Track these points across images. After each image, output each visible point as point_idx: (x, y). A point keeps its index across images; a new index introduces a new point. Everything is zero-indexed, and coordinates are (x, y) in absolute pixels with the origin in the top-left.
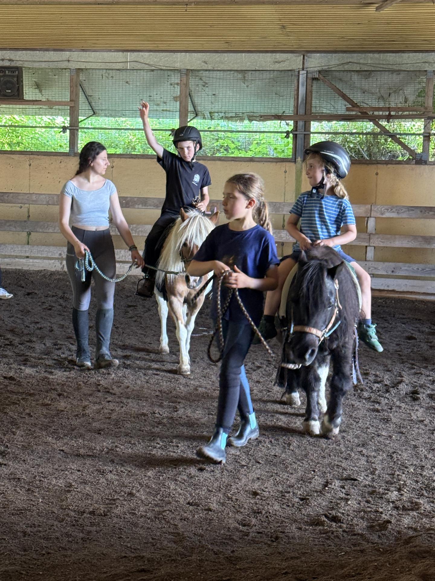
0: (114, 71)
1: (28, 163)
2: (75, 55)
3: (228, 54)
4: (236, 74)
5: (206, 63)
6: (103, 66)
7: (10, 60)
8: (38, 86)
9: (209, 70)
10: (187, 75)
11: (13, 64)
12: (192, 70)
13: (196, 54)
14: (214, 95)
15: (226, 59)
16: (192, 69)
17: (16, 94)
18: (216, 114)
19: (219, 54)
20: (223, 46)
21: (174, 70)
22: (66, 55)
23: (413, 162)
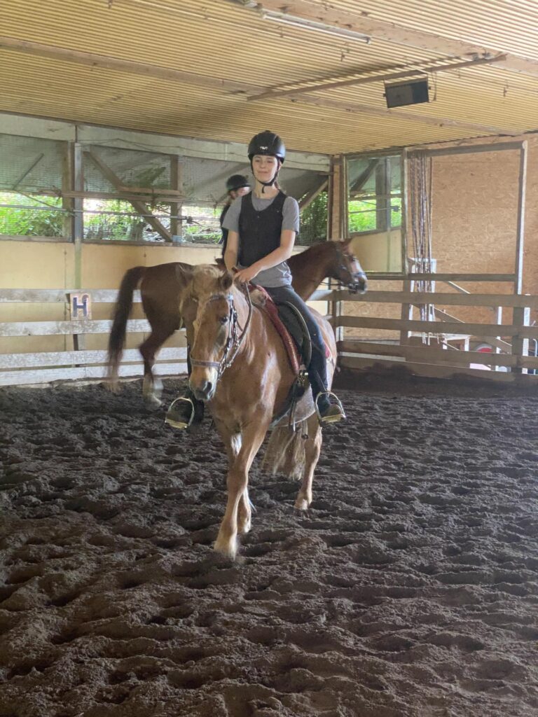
23: (171, 244)
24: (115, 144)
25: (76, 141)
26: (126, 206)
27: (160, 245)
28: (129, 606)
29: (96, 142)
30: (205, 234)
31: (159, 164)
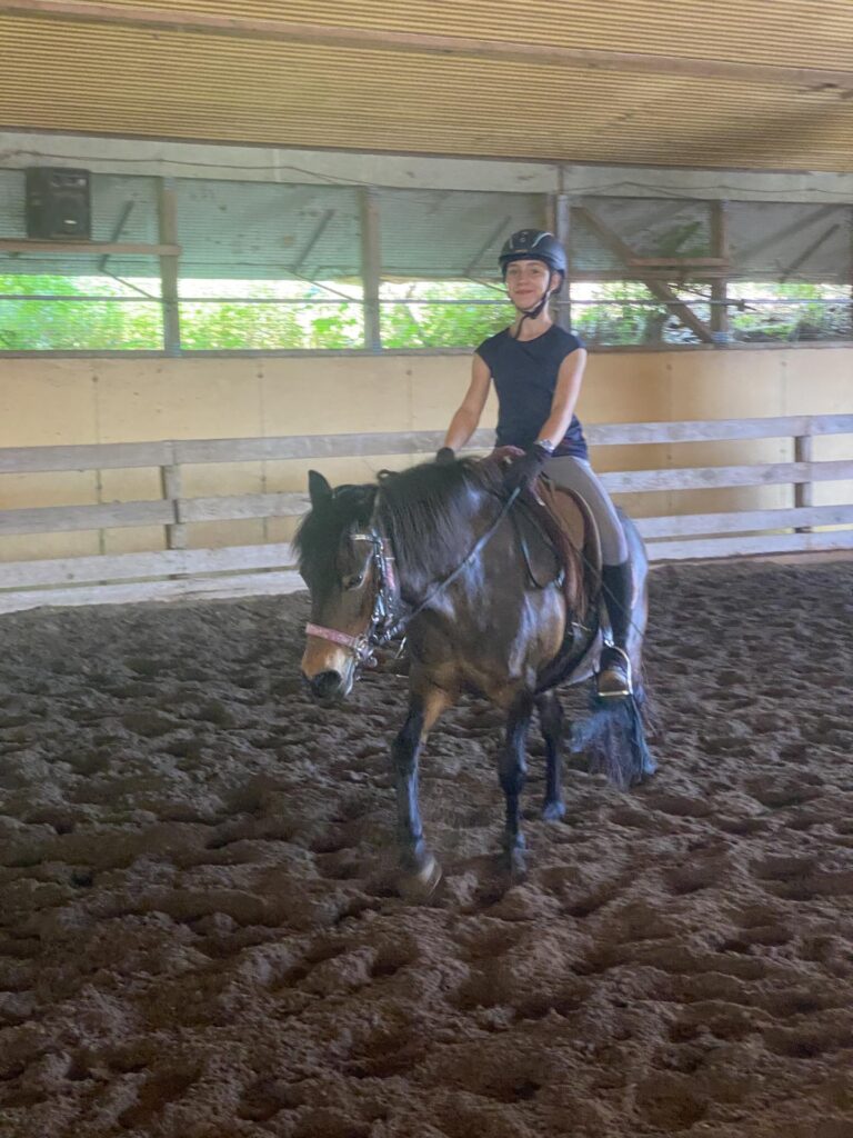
1: (90, 375)
5: (413, 177)
7: (36, 154)
9: (416, 189)
13: (393, 158)
16: (387, 185)
22: (153, 148)
23: (711, 346)
24: (622, 192)
25: (562, 191)
26: (637, 290)
27: (693, 348)
28: (687, 922)
29: (592, 191)
30: (765, 327)
31: (689, 218)
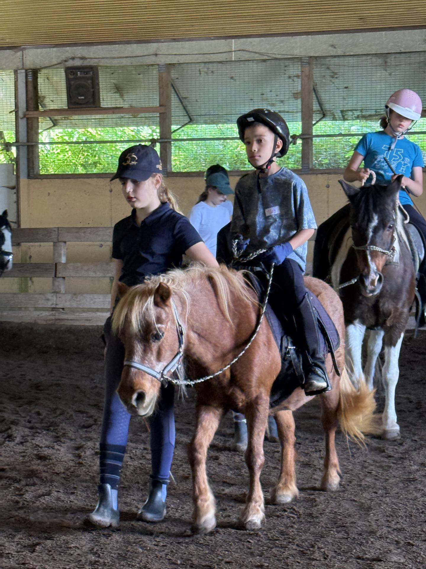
0: (215, 65)
1: (108, 188)
2: (164, 47)
3: (364, 33)
4: (374, 59)
5: (335, 48)
6: (201, 58)
7: (83, 58)
8: (118, 89)
9: (339, 56)
10: (309, 64)
11: (86, 63)
12: (316, 58)
13: (320, 36)
14: (346, 88)
15: (361, 40)
16: (316, 55)
17: (92, 100)
18: (350, 113)
19: (352, 34)
20: (356, 24)
21: (292, 59)
22: (153, 47)
